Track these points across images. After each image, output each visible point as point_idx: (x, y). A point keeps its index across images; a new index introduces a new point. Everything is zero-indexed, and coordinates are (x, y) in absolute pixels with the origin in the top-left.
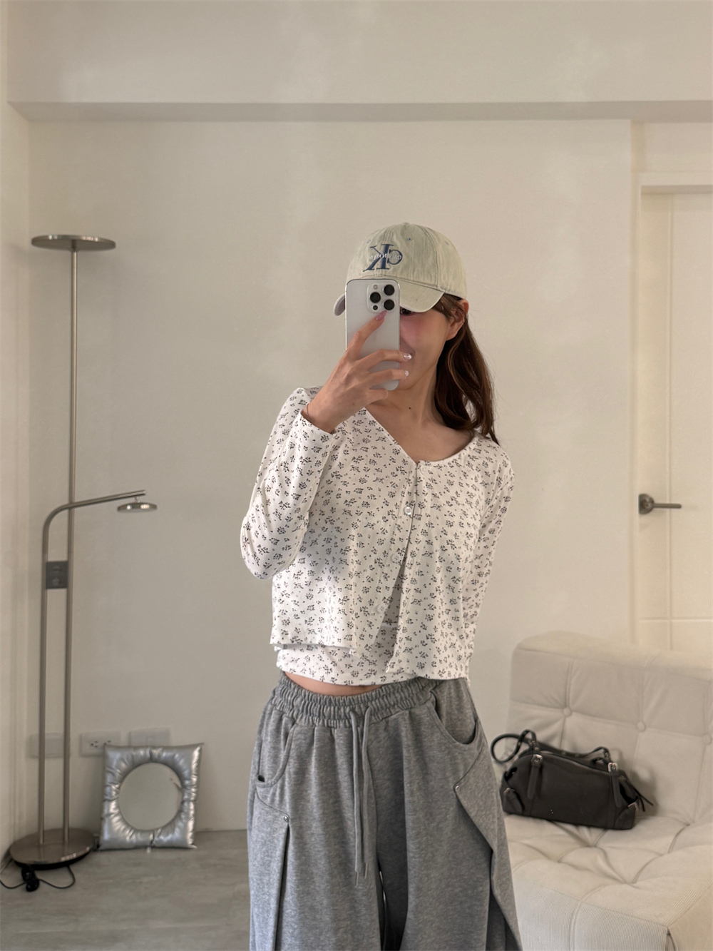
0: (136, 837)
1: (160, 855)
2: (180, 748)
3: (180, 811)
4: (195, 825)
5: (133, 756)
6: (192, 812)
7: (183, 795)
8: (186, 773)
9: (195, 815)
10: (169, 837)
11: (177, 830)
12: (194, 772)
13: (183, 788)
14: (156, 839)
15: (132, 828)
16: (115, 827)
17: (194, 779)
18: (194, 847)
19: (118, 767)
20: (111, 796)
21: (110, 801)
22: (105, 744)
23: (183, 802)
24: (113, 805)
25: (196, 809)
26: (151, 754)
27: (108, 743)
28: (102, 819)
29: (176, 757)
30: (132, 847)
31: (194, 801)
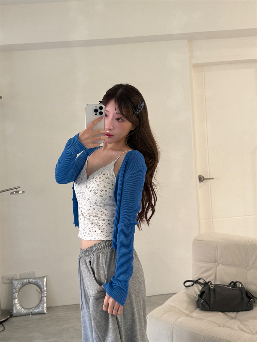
0: (26, 311)
1: (35, 317)
2: (39, 278)
3: (41, 301)
5: (22, 282)
6: (45, 301)
7: (42, 295)
8: (42, 287)
9: (47, 302)
10: (38, 310)
11: (40, 308)
12: (45, 286)
13: (41, 292)
14: (33, 311)
15: (24, 308)
16: (18, 308)
17: (45, 289)
18: (47, 313)
19: (17, 287)
20: (16, 297)
21: (15, 299)
22: (12, 279)
23: (42, 297)
24: (16, 300)
25: (47, 299)
26: (29, 281)
27: (13, 278)
28: (13, 306)
29: (38, 281)
30: (24, 314)
31: (46, 297)
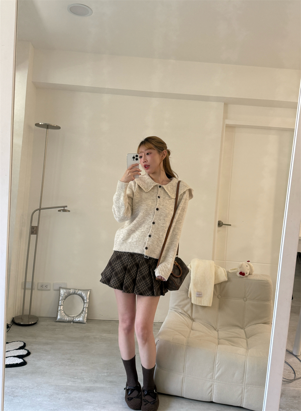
0: (69, 318)
1: (75, 324)
2: (84, 290)
3: (83, 311)
4: (87, 315)
5: (69, 292)
6: (87, 312)
7: (84, 306)
8: (85, 298)
9: (88, 313)
10: (79, 319)
11: (81, 316)
12: (88, 298)
13: (84, 303)
14: (74, 319)
15: (67, 315)
16: (62, 314)
17: (88, 300)
18: (86, 323)
19: (64, 294)
20: (61, 304)
21: (61, 305)
23: (84, 308)
24: (62, 306)
25: (88, 311)
26: (75, 292)
28: (58, 311)
29: (82, 293)
30: (67, 321)
31: (87, 308)
